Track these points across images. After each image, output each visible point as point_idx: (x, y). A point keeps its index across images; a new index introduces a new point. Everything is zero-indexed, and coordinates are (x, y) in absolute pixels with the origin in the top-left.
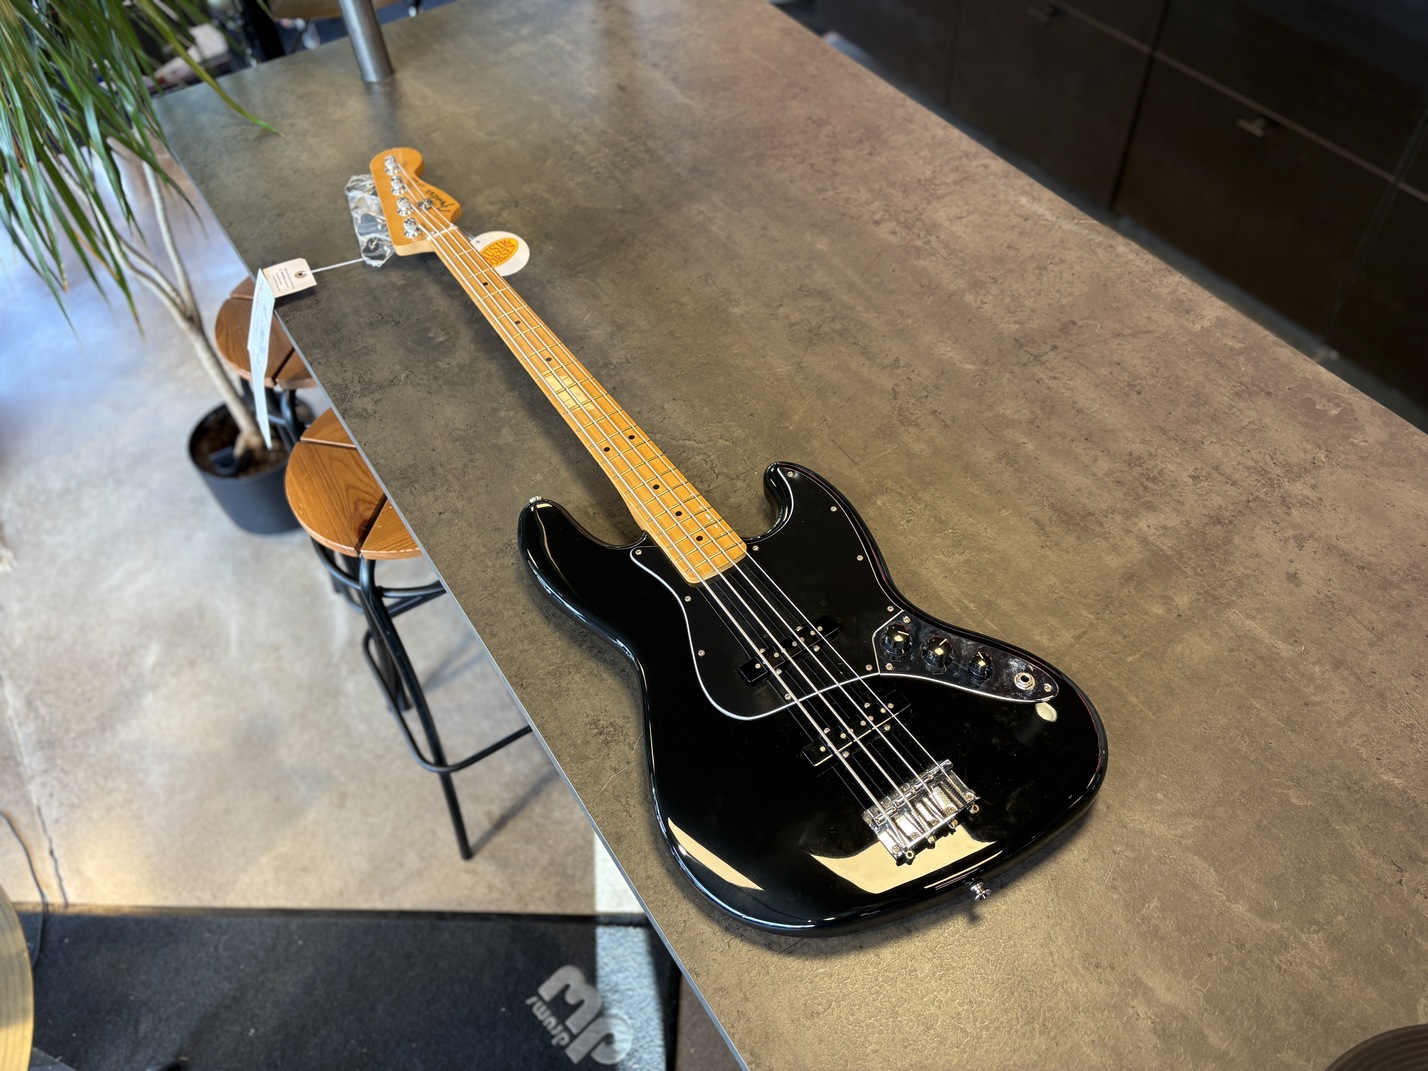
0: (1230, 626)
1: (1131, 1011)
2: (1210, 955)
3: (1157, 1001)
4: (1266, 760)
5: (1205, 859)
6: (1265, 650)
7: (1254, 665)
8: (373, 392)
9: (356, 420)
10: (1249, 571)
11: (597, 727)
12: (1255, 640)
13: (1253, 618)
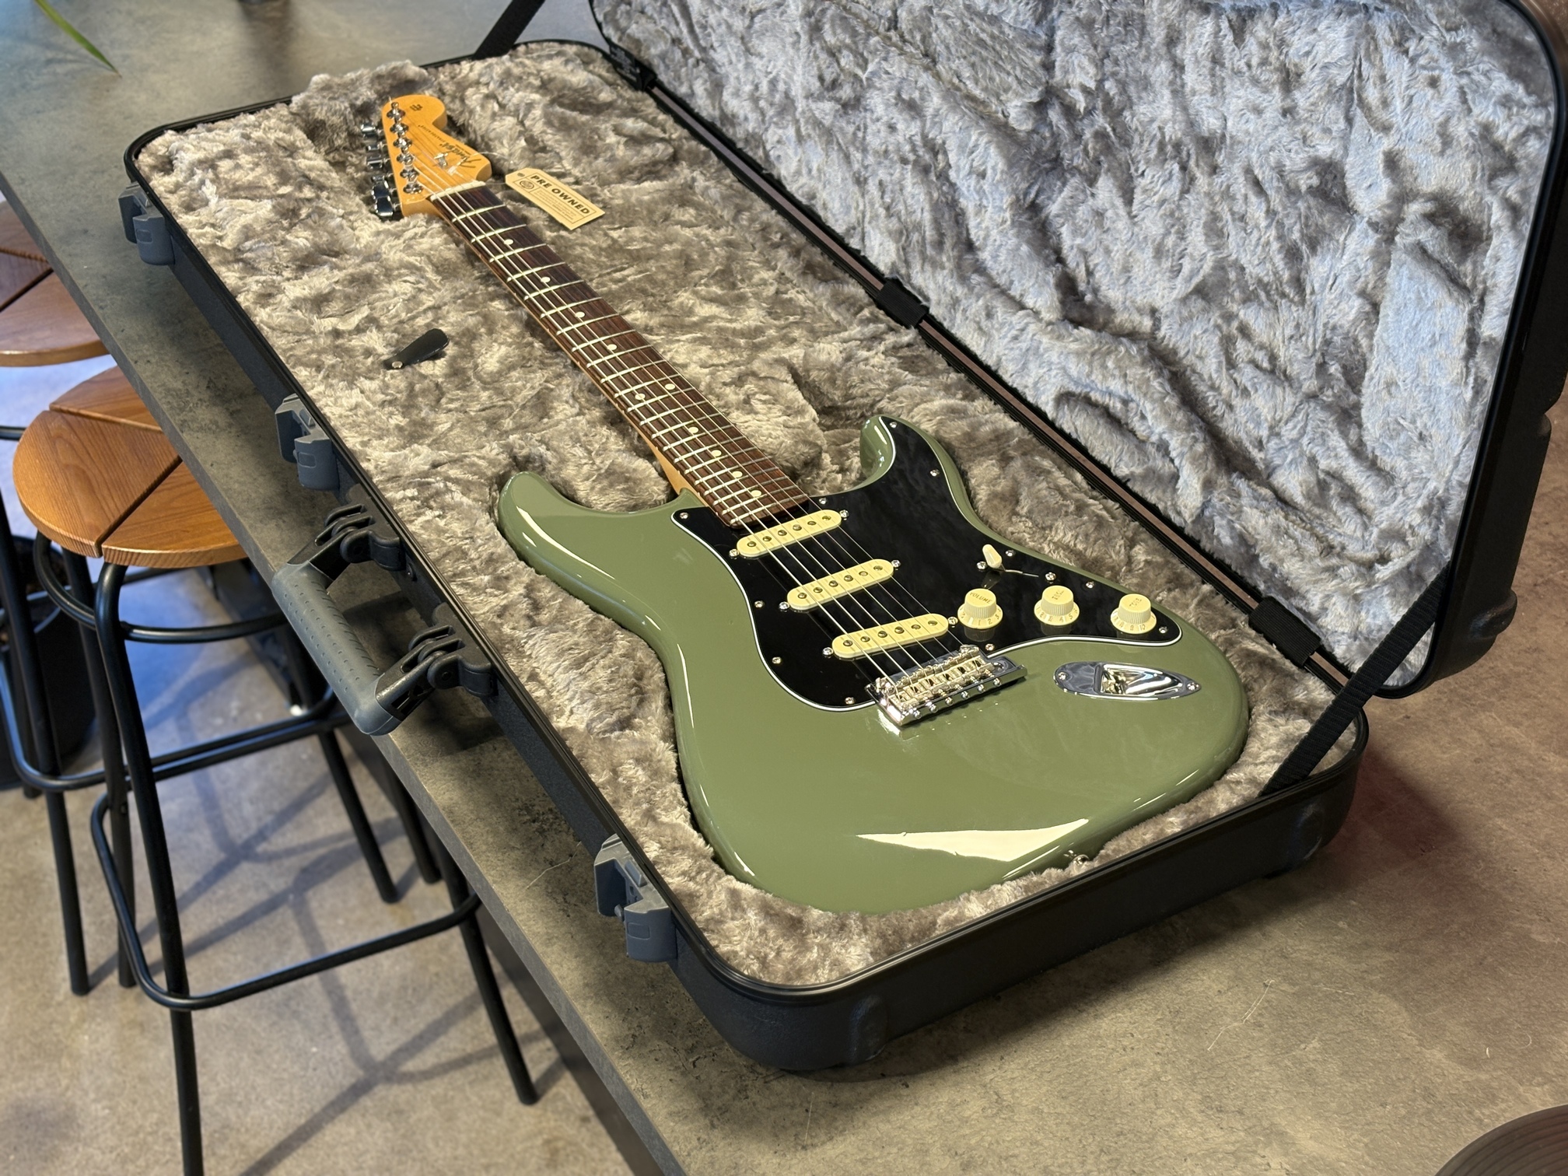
0: (1480, 731)
1: (1258, 1160)
2: (1383, 1105)
3: (1299, 1151)
4: (1504, 888)
5: (1394, 996)
6: (1526, 763)
7: (1508, 780)
8: (229, 401)
9: (200, 435)
10: (1521, 669)
11: (529, 812)
12: (1514, 749)
13: (1517, 725)
